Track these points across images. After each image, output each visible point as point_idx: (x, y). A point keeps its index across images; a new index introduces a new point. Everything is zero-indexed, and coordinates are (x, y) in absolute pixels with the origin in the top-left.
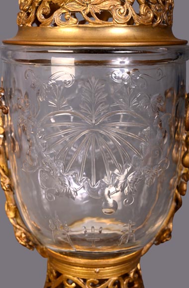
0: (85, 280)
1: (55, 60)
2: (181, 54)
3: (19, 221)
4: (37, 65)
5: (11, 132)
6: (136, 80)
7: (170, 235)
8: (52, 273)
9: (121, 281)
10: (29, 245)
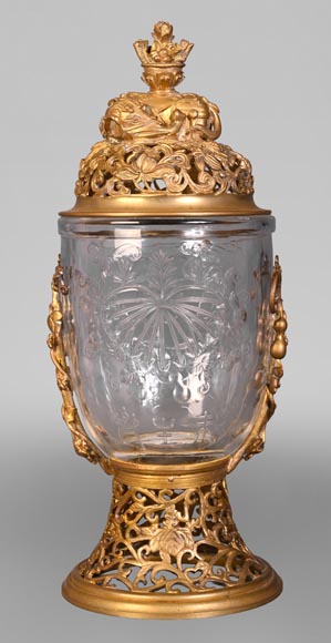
0: (157, 492)
1: (119, 231)
2: (264, 225)
3: (78, 427)
4: (101, 238)
5: (71, 318)
6: (208, 253)
7: (262, 447)
8: (118, 489)
9: (200, 493)
10: (92, 456)
